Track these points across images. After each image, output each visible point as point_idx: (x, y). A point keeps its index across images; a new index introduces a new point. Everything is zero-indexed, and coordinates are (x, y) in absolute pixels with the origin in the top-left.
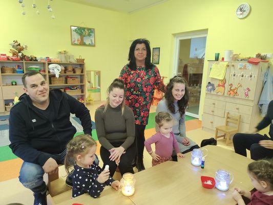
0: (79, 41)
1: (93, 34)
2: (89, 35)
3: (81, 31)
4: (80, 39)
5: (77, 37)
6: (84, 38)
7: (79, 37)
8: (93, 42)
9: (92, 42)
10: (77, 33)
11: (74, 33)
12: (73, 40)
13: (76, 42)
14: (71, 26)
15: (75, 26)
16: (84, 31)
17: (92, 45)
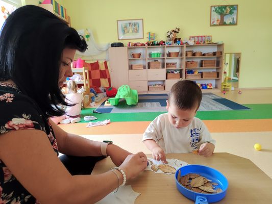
0: (219, 22)
1: (235, 12)
2: (231, 13)
3: (222, 10)
4: (220, 19)
5: (216, 17)
6: (225, 17)
7: (219, 17)
8: (235, 20)
10: (217, 12)
11: (214, 13)
12: (212, 21)
14: (211, 6)
15: (215, 6)
16: (225, 9)
17: (234, 24)
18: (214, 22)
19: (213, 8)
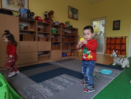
0: (72, 16)
1: (77, 13)
2: (76, 13)
3: (73, 10)
5: (71, 13)
6: (74, 14)
9: (77, 17)
10: (71, 11)
11: (70, 10)
12: (69, 15)
13: (70, 17)
14: (69, 6)
15: (70, 7)
16: (74, 10)
17: (77, 19)
18: (70, 16)
19: (69, 7)
